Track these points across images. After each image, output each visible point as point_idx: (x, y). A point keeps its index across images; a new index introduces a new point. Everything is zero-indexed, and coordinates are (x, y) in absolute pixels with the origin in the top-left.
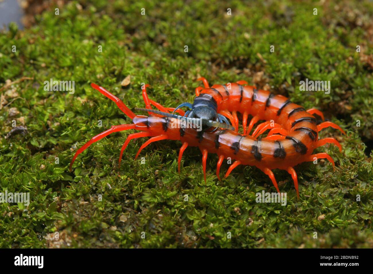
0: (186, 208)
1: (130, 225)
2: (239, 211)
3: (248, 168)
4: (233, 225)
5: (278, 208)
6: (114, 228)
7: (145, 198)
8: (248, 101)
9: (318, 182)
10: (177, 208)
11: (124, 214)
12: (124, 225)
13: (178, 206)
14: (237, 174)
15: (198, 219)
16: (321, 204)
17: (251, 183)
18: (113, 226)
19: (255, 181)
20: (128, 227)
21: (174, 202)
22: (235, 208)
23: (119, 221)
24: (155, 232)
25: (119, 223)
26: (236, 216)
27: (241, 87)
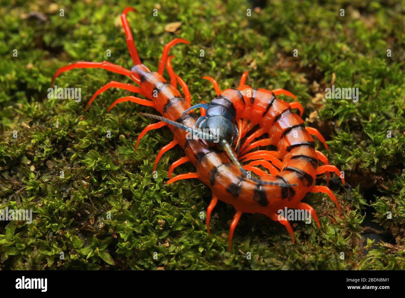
0: (116, 190)
1: (51, 174)
2: (163, 225)
4: (145, 235)
5: (204, 246)
6: (33, 168)
7: (86, 156)
9: (269, 244)
10: (108, 185)
11: (55, 160)
12: (46, 170)
13: (110, 183)
14: (195, 186)
15: (117, 209)
17: (199, 204)
18: (33, 166)
19: (204, 204)
20: (48, 175)
21: (107, 177)
22: (161, 220)
23: (42, 164)
24: (65, 196)
25: (41, 166)
26: (156, 228)
27: (273, 97)
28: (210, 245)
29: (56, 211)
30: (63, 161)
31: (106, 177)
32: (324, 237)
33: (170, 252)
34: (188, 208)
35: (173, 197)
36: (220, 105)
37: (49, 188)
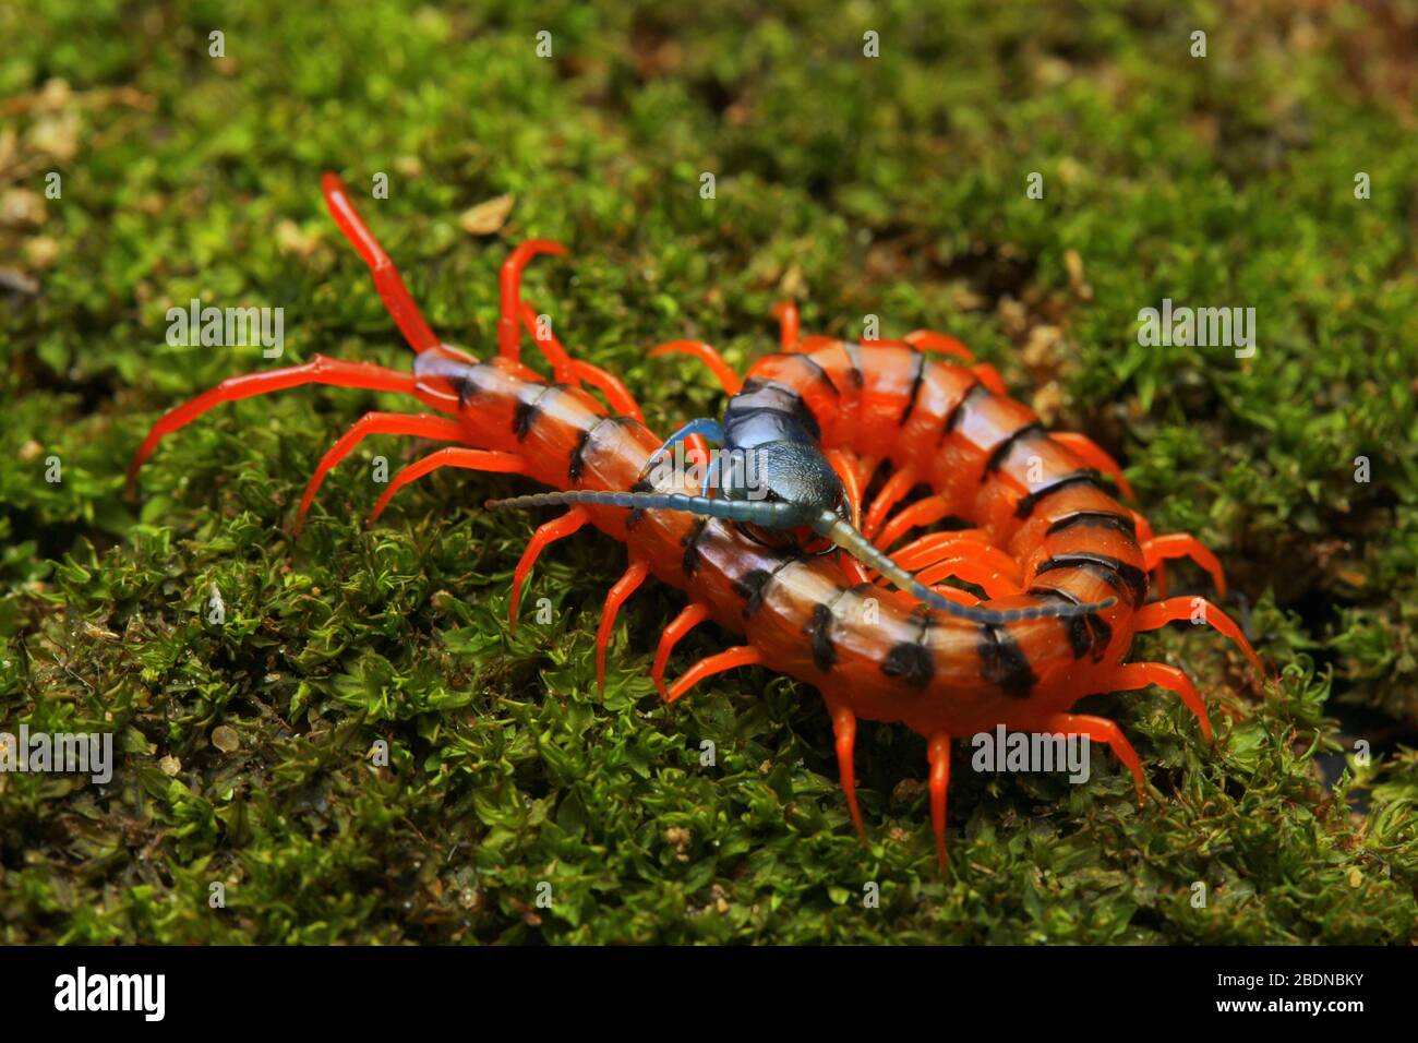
0: (485, 770)
1: (240, 772)
2: (686, 846)
3: (784, 684)
4: (634, 891)
5: (848, 881)
6: (172, 765)
7: (343, 684)
8: (928, 426)
9: (1058, 827)
10: (451, 761)
11: (238, 722)
12: (220, 762)
13: (456, 752)
14: (746, 697)
15: (510, 829)
16: (1026, 918)
17: (784, 751)
18: (169, 758)
19: (801, 745)
20: (230, 778)
21: (445, 734)
22: (673, 827)
23: (202, 744)
24: (318, 826)
25: (200, 751)
26: (664, 861)
27: (917, 358)
28: (870, 869)
29: (306, 880)
30: (266, 720)
31: (441, 731)
32: (1232, 765)
33: (738, 926)
34: (751, 774)
35: (686, 748)
36: (765, 410)
37: (252, 815)
